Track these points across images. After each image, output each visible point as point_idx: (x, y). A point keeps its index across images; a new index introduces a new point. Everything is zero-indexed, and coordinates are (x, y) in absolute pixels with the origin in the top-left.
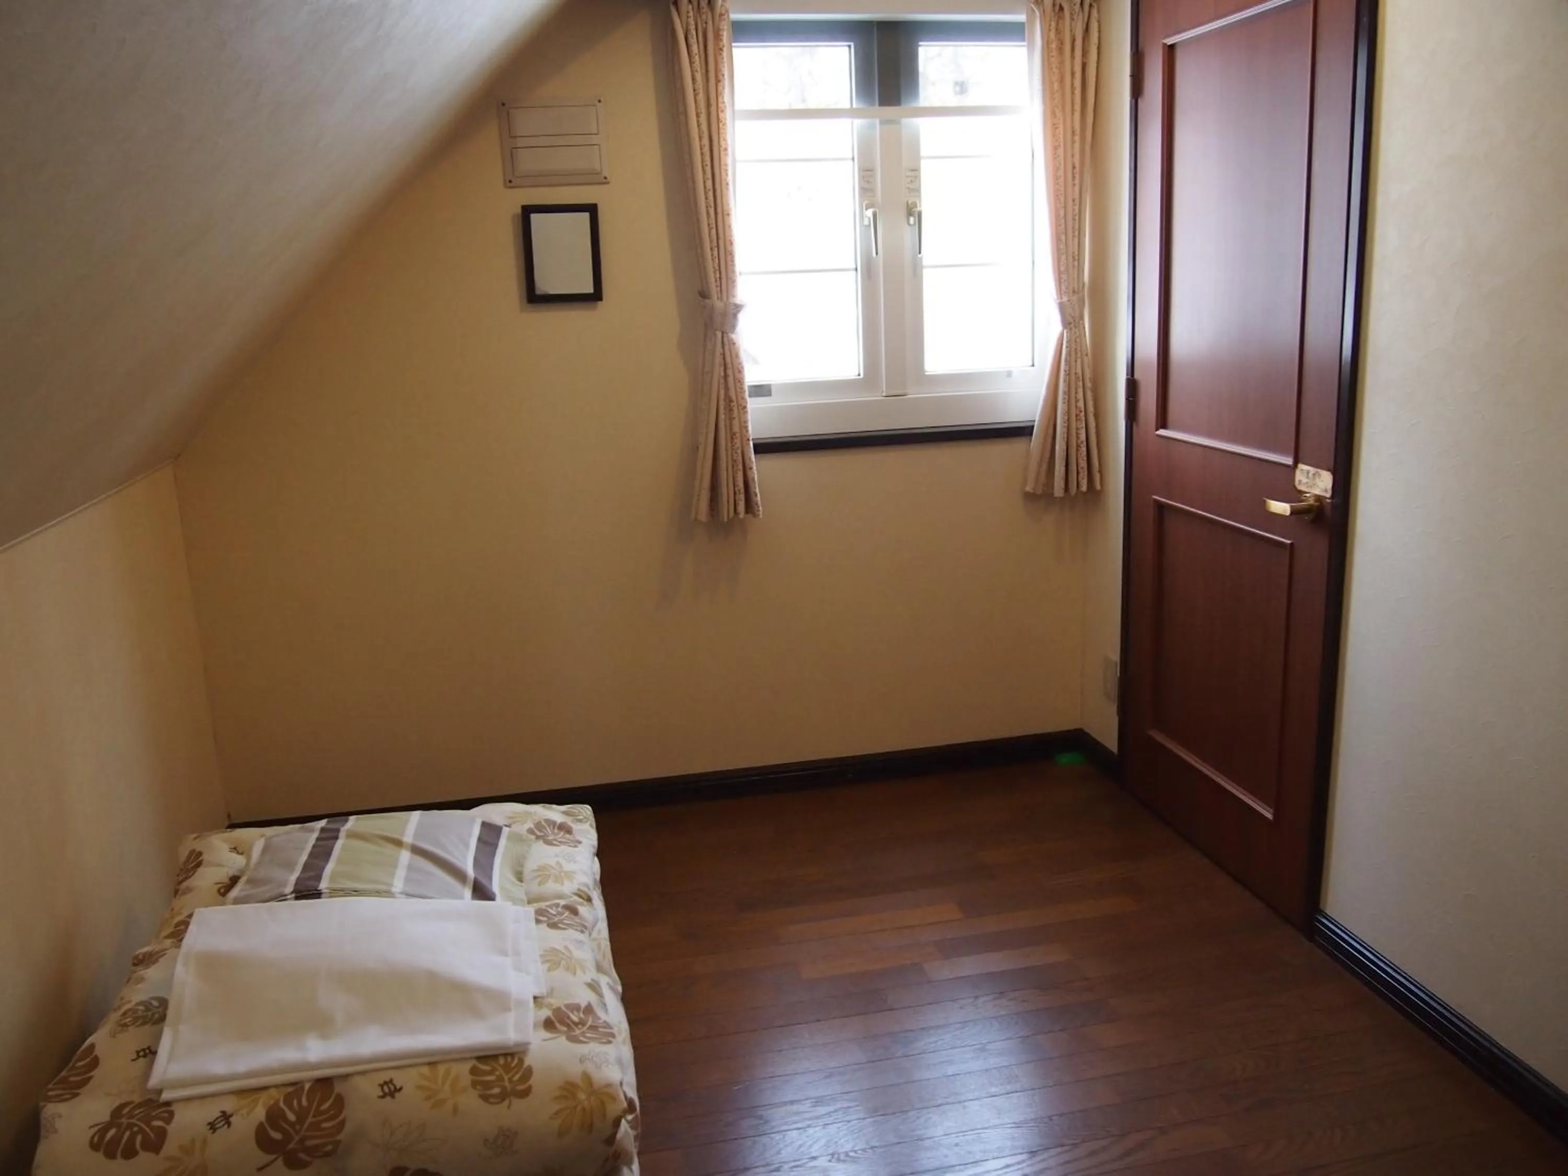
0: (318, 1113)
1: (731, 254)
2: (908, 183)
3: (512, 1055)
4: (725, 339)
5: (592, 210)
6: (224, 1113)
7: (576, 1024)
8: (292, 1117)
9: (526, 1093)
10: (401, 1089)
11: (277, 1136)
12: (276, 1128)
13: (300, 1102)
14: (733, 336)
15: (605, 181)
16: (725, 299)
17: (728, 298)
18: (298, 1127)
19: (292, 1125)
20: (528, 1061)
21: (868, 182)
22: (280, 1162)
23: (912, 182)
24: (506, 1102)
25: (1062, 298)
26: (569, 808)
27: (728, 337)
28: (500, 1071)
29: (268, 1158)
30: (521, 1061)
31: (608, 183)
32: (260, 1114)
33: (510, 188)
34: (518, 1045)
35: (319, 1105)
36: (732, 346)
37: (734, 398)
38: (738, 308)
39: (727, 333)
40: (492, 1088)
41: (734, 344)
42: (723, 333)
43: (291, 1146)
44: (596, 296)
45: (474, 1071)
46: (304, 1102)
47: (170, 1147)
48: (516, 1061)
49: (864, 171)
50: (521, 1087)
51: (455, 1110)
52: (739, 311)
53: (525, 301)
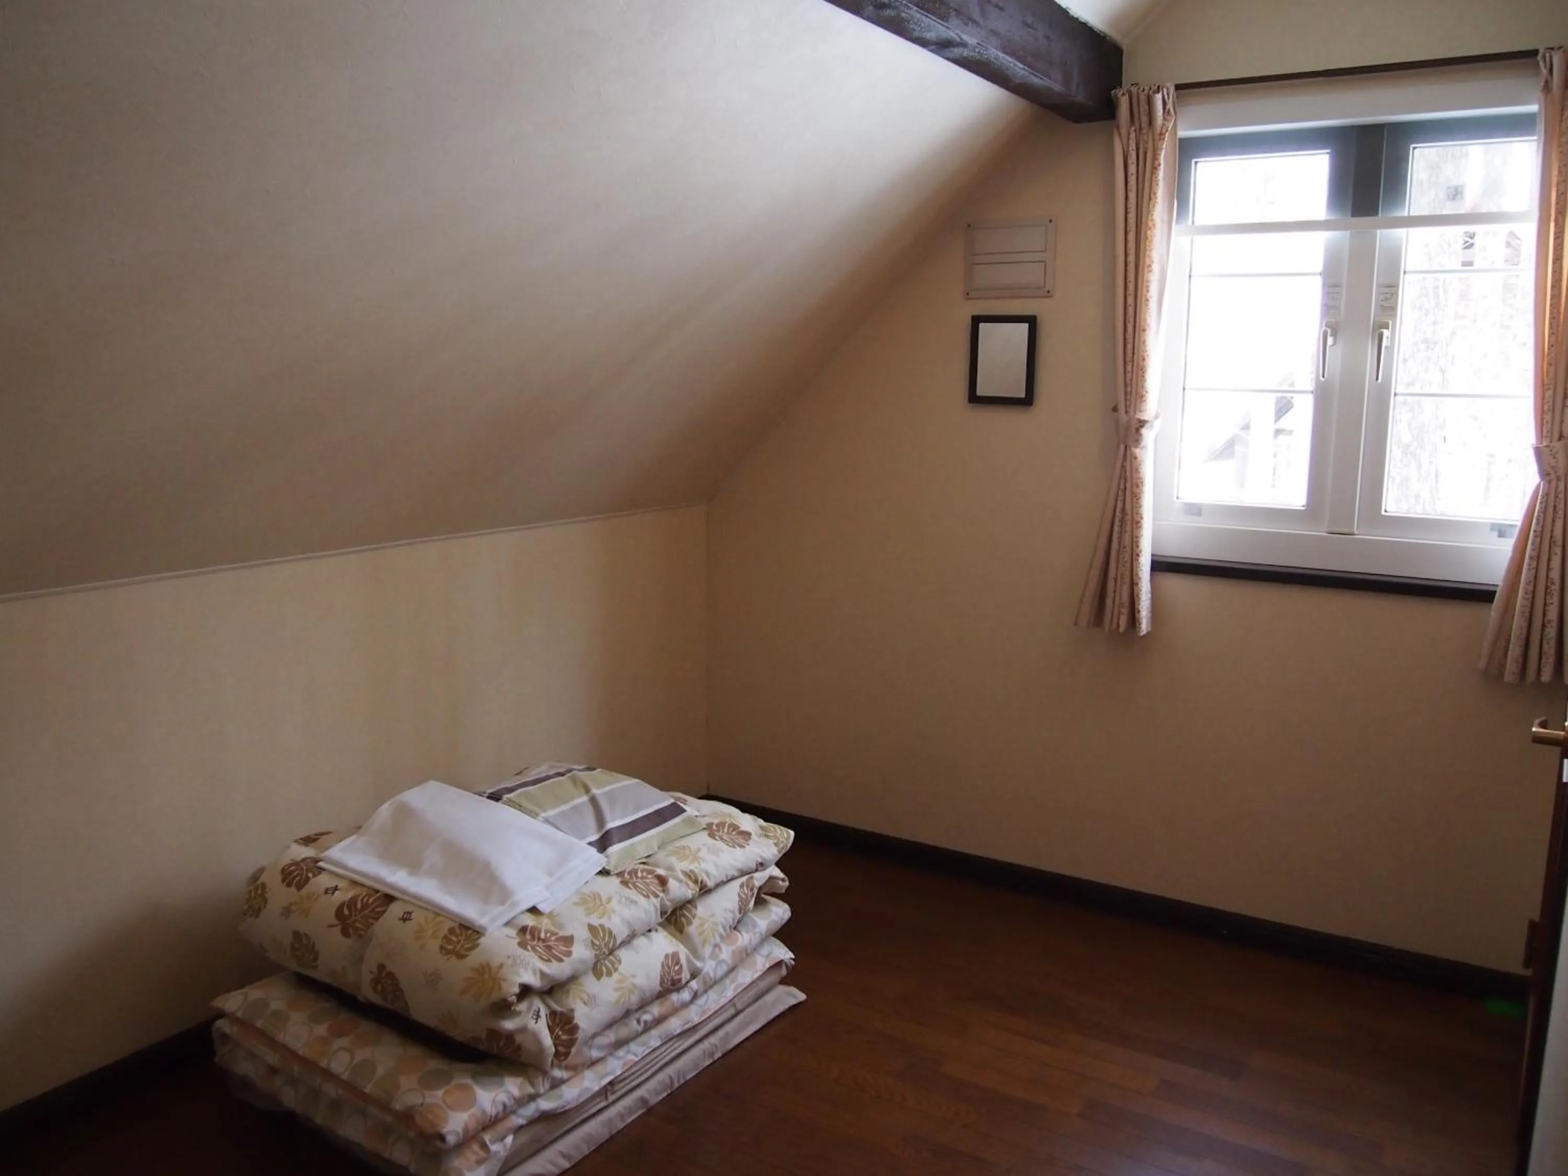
0: (372, 911)
1: (1142, 369)
2: (1382, 300)
3: (478, 932)
4: (1128, 453)
5: (1031, 321)
6: (337, 886)
7: (539, 939)
8: (359, 906)
9: (461, 957)
10: (411, 919)
11: (346, 912)
12: (349, 909)
13: (368, 900)
14: (1137, 451)
15: (1049, 294)
16: (1132, 414)
17: (1135, 412)
18: (358, 913)
19: (356, 909)
20: (482, 940)
21: (1333, 298)
22: (339, 928)
23: (1386, 299)
24: (449, 956)
25: (1541, 443)
26: (769, 826)
27: (1130, 450)
28: (462, 938)
29: (336, 922)
30: (479, 938)
31: (1050, 297)
32: (349, 895)
33: (968, 299)
34: (480, 927)
35: (377, 907)
36: (1133, 460)
37: (1129, 512)
38: (1142, 423)
39: (1130, 447)
40: (450, 944)
41: (1136, 458)
42: (1126, 447)
43: (348, 922)
44: (1027, 401)
45: (451, 931)
46: (371, 900)
47: (304, 891)
48: (477, 936)
49: (1330, 286)
50: (463, 952)
51: (422, 947)
52: (1142, 427)
53: (967, 400)
